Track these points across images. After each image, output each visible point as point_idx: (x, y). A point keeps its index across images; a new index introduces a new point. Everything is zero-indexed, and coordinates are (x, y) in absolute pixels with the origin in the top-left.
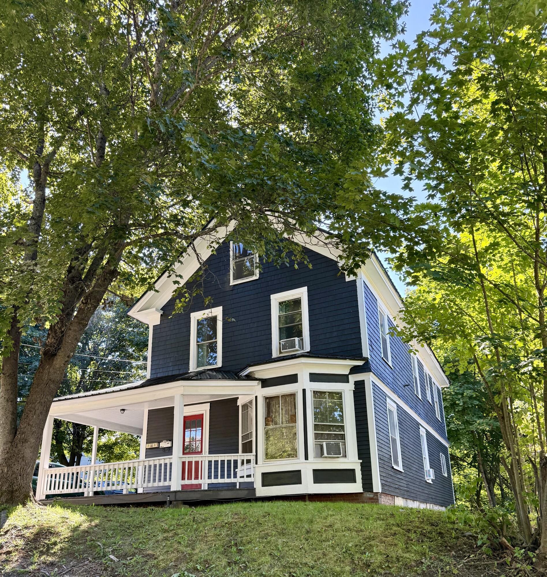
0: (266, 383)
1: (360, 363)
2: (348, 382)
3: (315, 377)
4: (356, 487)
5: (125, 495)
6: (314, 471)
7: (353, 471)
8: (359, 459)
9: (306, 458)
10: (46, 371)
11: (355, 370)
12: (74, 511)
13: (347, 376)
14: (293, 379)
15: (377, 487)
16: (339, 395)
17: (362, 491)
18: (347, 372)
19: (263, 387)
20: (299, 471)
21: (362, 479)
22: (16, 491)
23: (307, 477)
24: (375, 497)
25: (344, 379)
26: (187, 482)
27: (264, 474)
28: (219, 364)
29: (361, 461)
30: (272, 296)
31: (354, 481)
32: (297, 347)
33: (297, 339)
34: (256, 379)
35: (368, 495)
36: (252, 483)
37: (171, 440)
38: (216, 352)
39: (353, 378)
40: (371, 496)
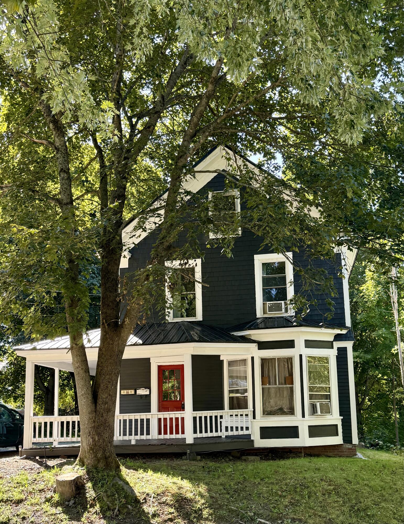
0: (263, 345)
1: (344, 332)
2: (332, 348)
3: (309, 344)
4: (337, 440)
6: (309, 426)
7: (336, 426)
8: (340, 415)
9: (303, 416)
11: (338, 338)
13: (332, 342)
14: (290, 344)
15: (355, 440)
16: (326, 360)
17: (342, 442)
18: (331, 339)
19: (259, 349)
20: (297, 427)
21: (342, 432)
23: (304, 432)
24: (354, 448)
25: (329, 345)
26: (199, 435)
27: (262, 428)
28: (199, 316)
29: (342, 418)
31: (337, 434)
32: (283, 310)
33: (283, 302)
34: (254, 342)
35: (347, 446)
36: (250, 435)
37: (149, 388)
39: (337, 345)
40: (351, 447)
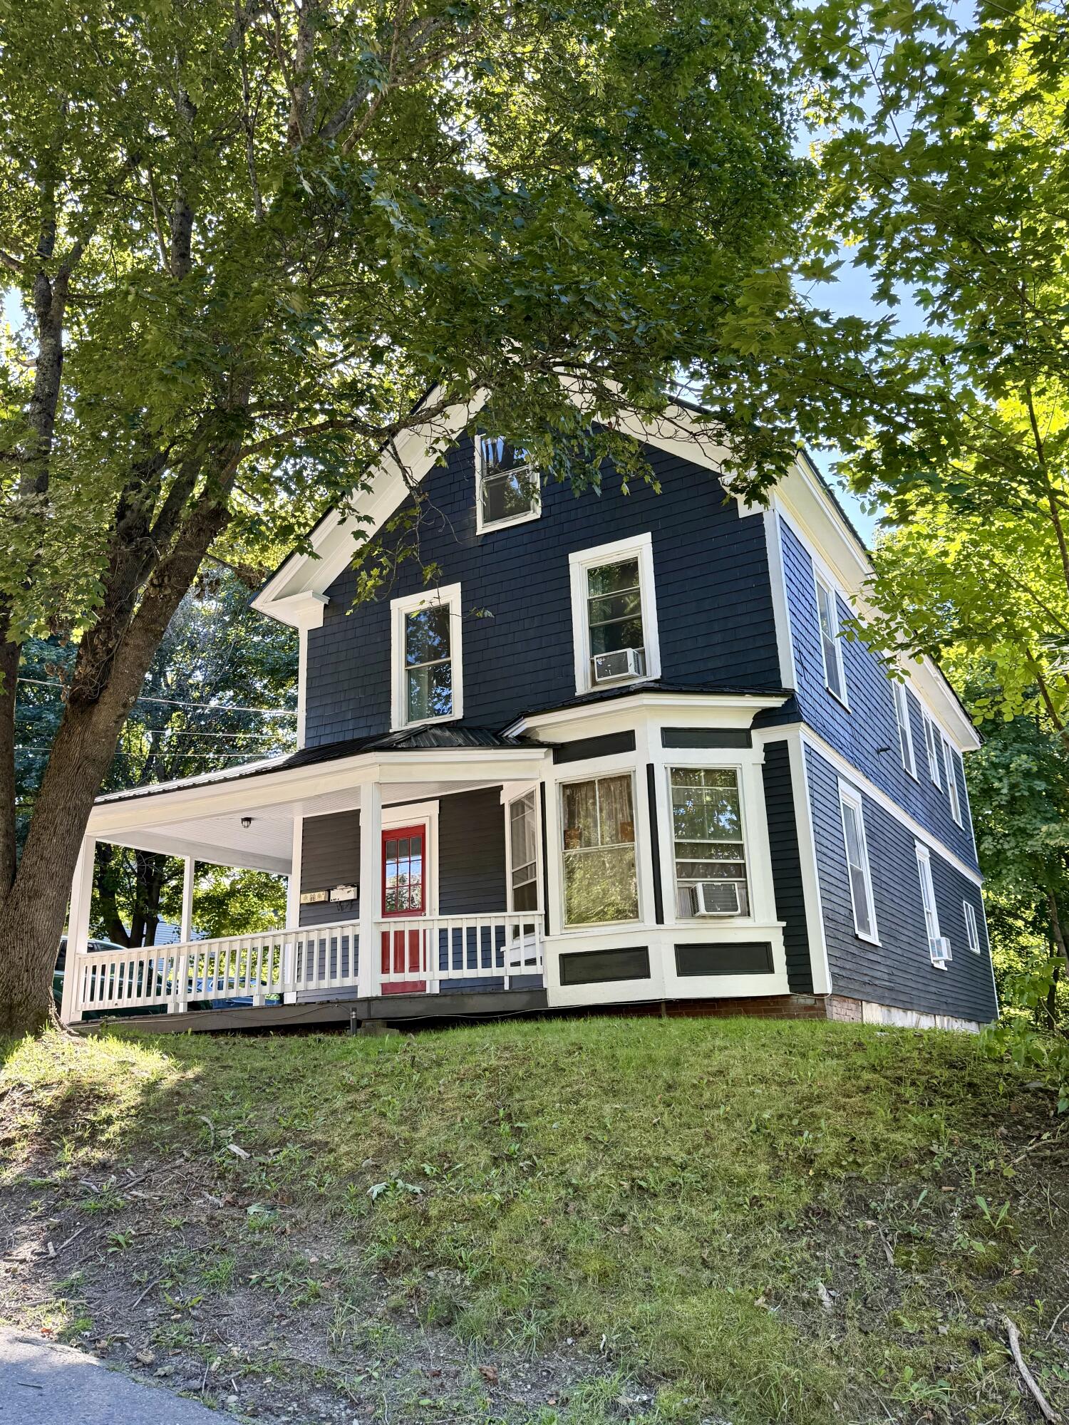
0: (563, 753)
1: (777, 702)
2: (748, 745)
3: (673, 737)
4: (775, 983)
5: (258, 1008)
6: (678, 947)
7: (767, 945)
8: (779, 919)
9: (660, 919)
10: (76, 739)
11: (764, 718)
12: (146, 1046)
13: (747, 732)
14: (624, 742)
15: (822, 981)
16: (730, 777)
17: (785, 990)
18: (747, 724)
19: (556, 761)
20: (644, 950)
21: (787, 964)
22: (20, 1004)
23: (663, 961)
24: (819, 1004)
25: (739, 739)
26: (393, 977)
27: (564, 958)
28: (458, 713)
29: (784, 924)
30: (574, 558)
31: (770, 969)
32: (632, 670)
33: (630, 652)
34: (541, 745)
35: (802, 1001)
36: (539, 978)
37: (356, 885)
38: (449, 686)
39: (760, 738)
40: (810, 1002)
